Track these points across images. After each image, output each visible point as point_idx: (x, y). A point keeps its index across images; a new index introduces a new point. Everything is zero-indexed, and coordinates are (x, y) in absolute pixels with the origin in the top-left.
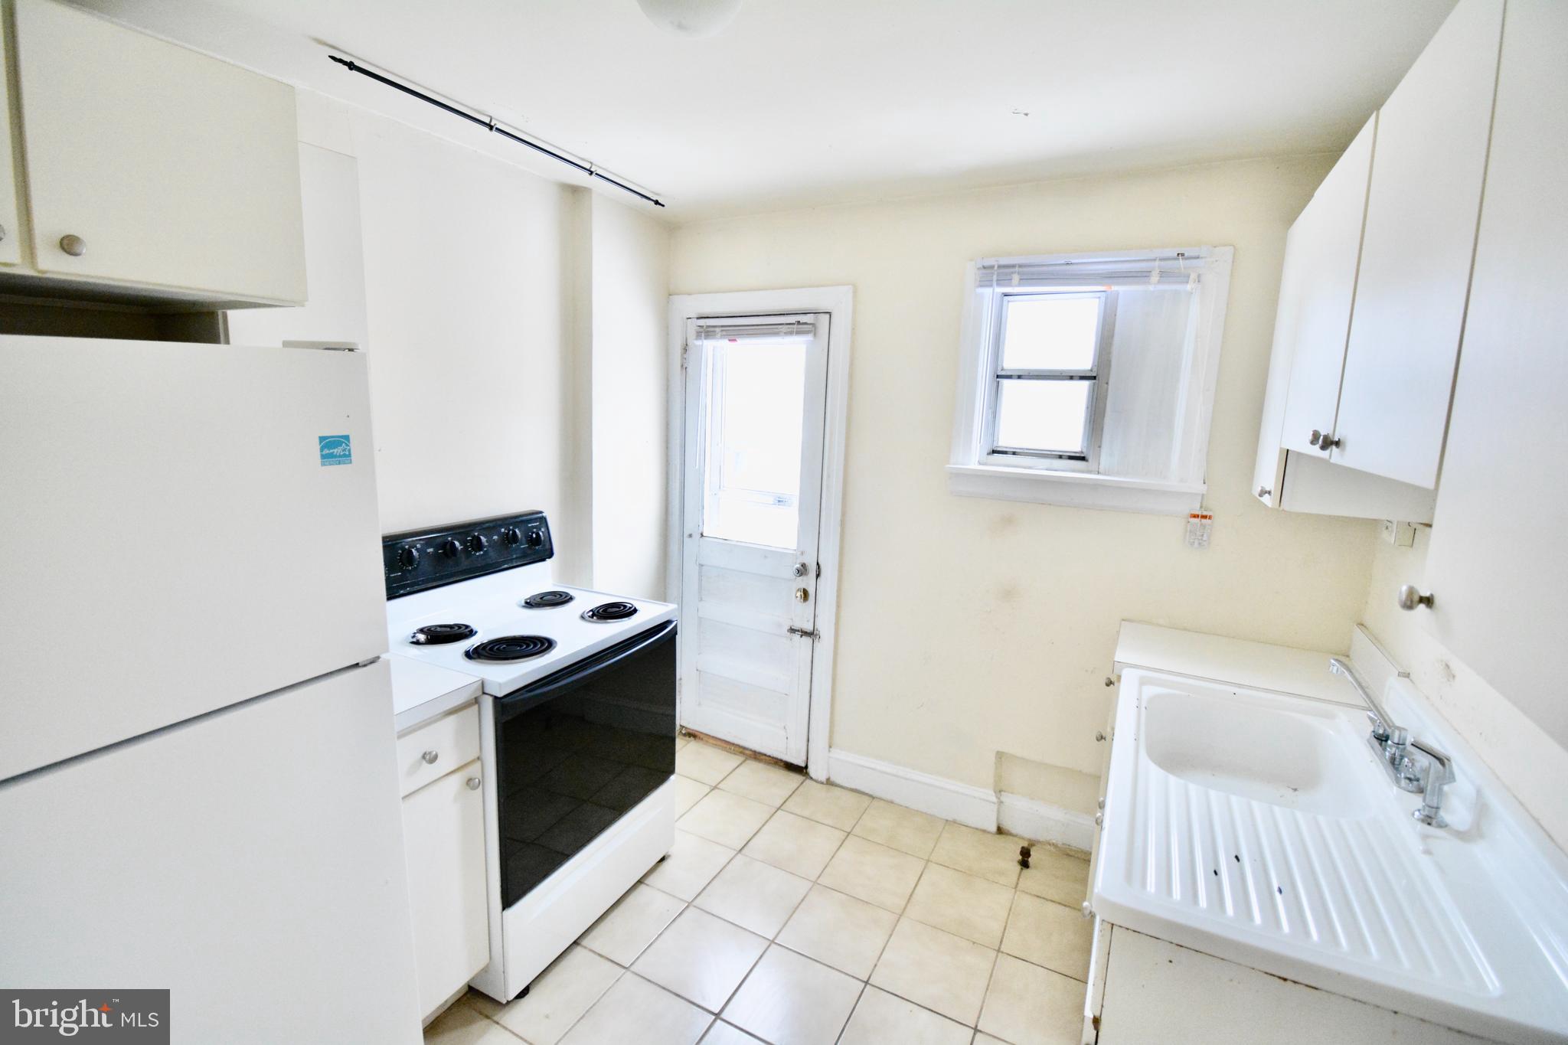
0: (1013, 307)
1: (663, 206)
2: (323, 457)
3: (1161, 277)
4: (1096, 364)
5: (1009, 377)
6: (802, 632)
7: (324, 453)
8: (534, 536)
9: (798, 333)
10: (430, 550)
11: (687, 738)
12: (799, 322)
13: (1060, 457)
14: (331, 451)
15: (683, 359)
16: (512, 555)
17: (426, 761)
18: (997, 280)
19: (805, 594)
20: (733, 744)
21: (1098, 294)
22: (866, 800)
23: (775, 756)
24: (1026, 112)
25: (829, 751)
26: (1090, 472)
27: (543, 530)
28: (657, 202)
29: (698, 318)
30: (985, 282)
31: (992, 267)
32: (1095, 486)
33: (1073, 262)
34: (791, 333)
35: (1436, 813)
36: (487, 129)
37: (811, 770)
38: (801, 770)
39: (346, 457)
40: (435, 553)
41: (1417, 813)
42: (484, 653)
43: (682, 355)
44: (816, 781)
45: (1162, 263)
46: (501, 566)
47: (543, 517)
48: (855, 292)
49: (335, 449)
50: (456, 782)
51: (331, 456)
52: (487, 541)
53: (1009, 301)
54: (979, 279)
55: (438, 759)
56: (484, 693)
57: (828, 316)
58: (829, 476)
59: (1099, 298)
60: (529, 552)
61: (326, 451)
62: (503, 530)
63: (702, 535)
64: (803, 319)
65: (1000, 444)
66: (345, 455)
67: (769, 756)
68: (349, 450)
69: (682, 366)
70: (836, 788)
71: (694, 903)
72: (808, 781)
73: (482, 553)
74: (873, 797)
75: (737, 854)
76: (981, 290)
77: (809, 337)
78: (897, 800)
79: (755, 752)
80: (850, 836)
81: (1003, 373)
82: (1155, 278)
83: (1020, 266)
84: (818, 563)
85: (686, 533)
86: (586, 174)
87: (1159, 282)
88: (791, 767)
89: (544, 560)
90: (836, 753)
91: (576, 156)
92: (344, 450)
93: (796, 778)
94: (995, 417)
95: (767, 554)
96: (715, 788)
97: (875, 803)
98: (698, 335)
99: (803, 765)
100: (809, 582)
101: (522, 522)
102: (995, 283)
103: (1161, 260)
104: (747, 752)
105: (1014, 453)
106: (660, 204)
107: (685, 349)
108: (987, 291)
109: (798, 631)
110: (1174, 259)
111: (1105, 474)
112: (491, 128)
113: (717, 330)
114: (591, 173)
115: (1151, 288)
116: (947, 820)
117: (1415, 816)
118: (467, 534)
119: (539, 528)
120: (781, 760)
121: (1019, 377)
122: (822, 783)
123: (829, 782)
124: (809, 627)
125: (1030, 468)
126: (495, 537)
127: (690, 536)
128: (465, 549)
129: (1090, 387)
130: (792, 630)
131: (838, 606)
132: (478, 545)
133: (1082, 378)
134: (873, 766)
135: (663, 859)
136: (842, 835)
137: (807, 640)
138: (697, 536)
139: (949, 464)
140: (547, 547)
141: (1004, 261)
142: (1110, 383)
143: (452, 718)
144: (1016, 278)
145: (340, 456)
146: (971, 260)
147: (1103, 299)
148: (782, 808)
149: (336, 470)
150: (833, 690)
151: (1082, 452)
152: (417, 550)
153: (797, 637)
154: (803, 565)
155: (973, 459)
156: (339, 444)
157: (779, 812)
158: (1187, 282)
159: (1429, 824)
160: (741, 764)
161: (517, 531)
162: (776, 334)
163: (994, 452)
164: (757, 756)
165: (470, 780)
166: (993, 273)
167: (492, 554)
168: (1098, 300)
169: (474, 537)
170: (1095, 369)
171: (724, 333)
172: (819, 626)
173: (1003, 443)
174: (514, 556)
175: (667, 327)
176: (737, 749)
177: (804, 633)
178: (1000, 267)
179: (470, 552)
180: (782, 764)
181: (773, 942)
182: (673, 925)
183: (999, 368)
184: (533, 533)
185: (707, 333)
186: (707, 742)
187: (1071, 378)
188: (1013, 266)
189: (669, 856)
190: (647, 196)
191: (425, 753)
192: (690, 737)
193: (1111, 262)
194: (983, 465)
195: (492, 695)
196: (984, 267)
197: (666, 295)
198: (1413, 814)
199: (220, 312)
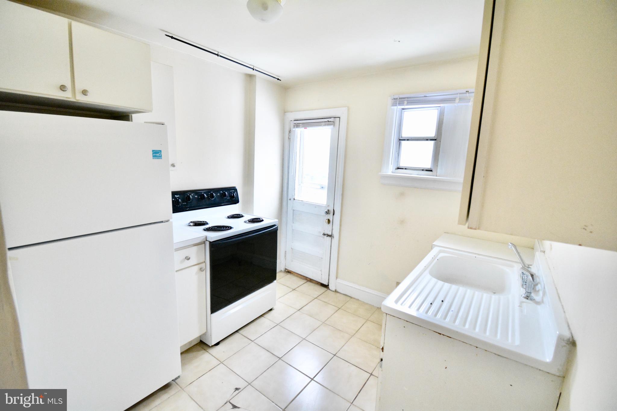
0: (406, 114)
1: (280, 80)
2: (153, 156)
3: (460, 100)
4: (437, 134)
5: (404, 140)
6: (327, 235)
7: (153, 155)
8: (232, 195)
9: (328, 125)
10: (196, 196)
11: (287, 273)
12: (328, 121)
13: (423, 170)
14: (156, 155)
15: (289, 135)
16: (224, 201)
17: (186, 259)
18: (399, 103)
19: (329, 221)
20: (303, 276)
21: (437, 108)
22: (348, 299)
23: (317, 281)
24: (399, 40)
25: (336, 280)
26: (433, 176)
27: (235, 193)
28: (278, 79)
29: (294, 121)
30: (394, 104)
31: (397, 99)
32: (434, 181)
33: (427, 95)
34: (325, 125)
35: (530, 294)
36: (217, 56)
37: (330, 286)
38: (326, 286)
39: (160, 157)
40: (198, 198)
41: (523, 295)
42: (209, 229)
43: (289, 134)
44: (331, 290)
45: (461, 95)
46: (221, 204)
47: (236, 189)
48: (348, 110)
49: (157, 154)
50: (196, 268)
51: (156, 156)
52: (216, 195)
53: (404, 111)
54: (392, 103)
55: (190, 259)
56: (207, 240)
57: (339, 118)
58: (338, 177)
59: (438, 109)
60: (230, 200)
61: (154, 155)
62: (221, 192)
63: (294, 199)
64: (330, 120)
65: (400, 165)
66: (160, 156)
67: (315, 281)
68: (161, 155)
69: (288, 138)
70: (339, 294)
71: (279, 324)
72: (329, 290)
73: (214, 199)
74: (351, 297)
75: (297, 311)
76: (393, 107)
77: (332, 127)
78: (360, 299)
79: (310, 279)
80: (340, 309)
81: (402, 139)
82: (457, 101)
83: (407, 98)
84: (334, 210)
85: (289, 199)
86: (252, 70)
87: (459, 102)
88: (323, 285)
89: (236, 204)
90: (339, 281)
91: (248, 64)
92: (160, 155)
93: (324, 289)
94: (398, 155)
95: (316, 206)
96: (294, 290)
97: (352, 299)
98: (294, 127)
99: (327, 284)
100: (330, 217)
101: (228, 190)
102: (398, 104)
103: (459, 94)
104: (308, 279)
105: (406, 169)
106: (279, 80)
107: (290, 132)
108: (395, 107)
109: (326, 235)
110: (465, 93)
111: (439, 176)
112: (218, 55)
113: (300, 124)
114: (253, 69)
115: (456, 105)
116: (378, 308)
117: (523, 296)
118: (209, 192)
119: (234, 192)
120: (320, 282)
121: (408, 140)
122: (333, 291)
123: (336, 291)
124: (330, 233)
125: (411, 174)
126: (218, 194)
127: (290, 199)
128: (208, 197)
129: (434, 143)
130: (324, 234)
131: (340, 226)
132: (213, 197)
133: (431, 140)
134: (351, 286)
135: (271, 310)
136: (337, 309)
137: (329, 238)
138: (292, 200)
139: (380, 172)
140: (237, 199)
141: (401, 96)
142: (441, 142)
143: (196, 247)
144: (406, 102)
145: (158, 156)
146: (390, 96)
147: (439, 109)
148: (317, 298)
149: (156, 160)
150: (338, 257)
151: (431, 168)
152: (192, 196)
153: (325, 237)
154: (328, 210)
155: (390, 170)
156: (158, 153)
157: (316, 299)
158: (469, 102)
159: (527, 299)
160: (305, 283)
161: (226, 193)
162: (321, 125)
163: (398, 168)
164: (311, 281)
165: (201, 268)
166: (397, 101)
167: (217, 199)
168: (437, 110)
169: (211, 193)
170: (436, 136)
171: (303, 126)
172: (334, 233)
173: (402, 165)
174: (225, 201)
175: (284, 124)
176: (304, 278)
177: (328, 235)
178: (400, 98)
179: (210, 198)
180: (320, 284)
181: (304, 339)
182: (271, 330)
183: (400, 137)
184: (232, 194)
185: (297, 126)
186: (294, 275)
187: (427, 140)
188: (405, 98)
189: (274, 309)
190: (275, 77)
191: (186, 257)
192: (288, 273)
193: (442, 95)
194: (394, 173)
195: (209, 241)
196: (394, 99)
197: (283, 112)
198: (522, 295)
199: (130, 115)
